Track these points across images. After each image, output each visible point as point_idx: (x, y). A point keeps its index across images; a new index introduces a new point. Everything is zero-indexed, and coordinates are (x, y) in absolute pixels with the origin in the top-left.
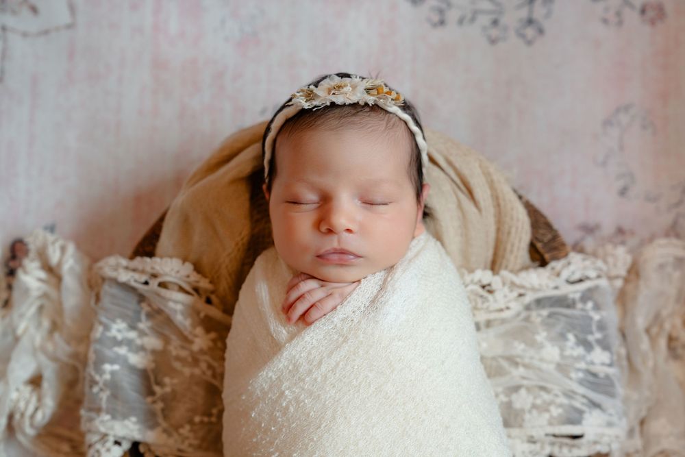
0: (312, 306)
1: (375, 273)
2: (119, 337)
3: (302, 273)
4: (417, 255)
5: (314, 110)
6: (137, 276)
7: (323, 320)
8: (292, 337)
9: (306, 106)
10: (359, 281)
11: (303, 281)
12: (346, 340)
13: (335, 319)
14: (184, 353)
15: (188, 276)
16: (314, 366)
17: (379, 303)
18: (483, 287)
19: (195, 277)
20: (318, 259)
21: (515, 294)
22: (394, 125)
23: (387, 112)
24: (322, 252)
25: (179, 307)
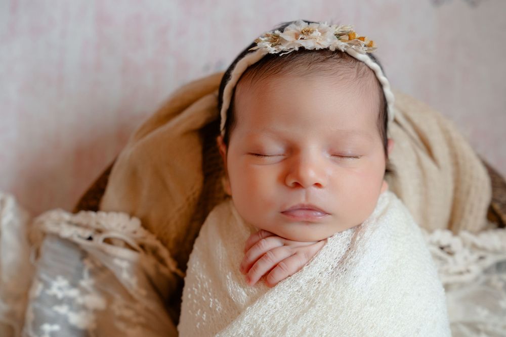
0: (275, 267)
1: (341, 232)
2: (60, 295)
3: (262, 230)
4: (384, 213)
5: (281, 55)
6: (80, 231)
7: (288, 282)
8: (253, 300)
9: (272, 51)
10: (326, 240)
11: (264, 238)
12: (313, 304)
13: (301, 281)
14: (128, 313)
15: (135, 232)
16: (278, 332)
17: (348, 264)
18: (442, 248)
19: (142, 233)
20: (283, 216)
21: (475, 256)
22: (364, 73)
23: (356, 60)
24: (288, 207)
25: (125, 265)
